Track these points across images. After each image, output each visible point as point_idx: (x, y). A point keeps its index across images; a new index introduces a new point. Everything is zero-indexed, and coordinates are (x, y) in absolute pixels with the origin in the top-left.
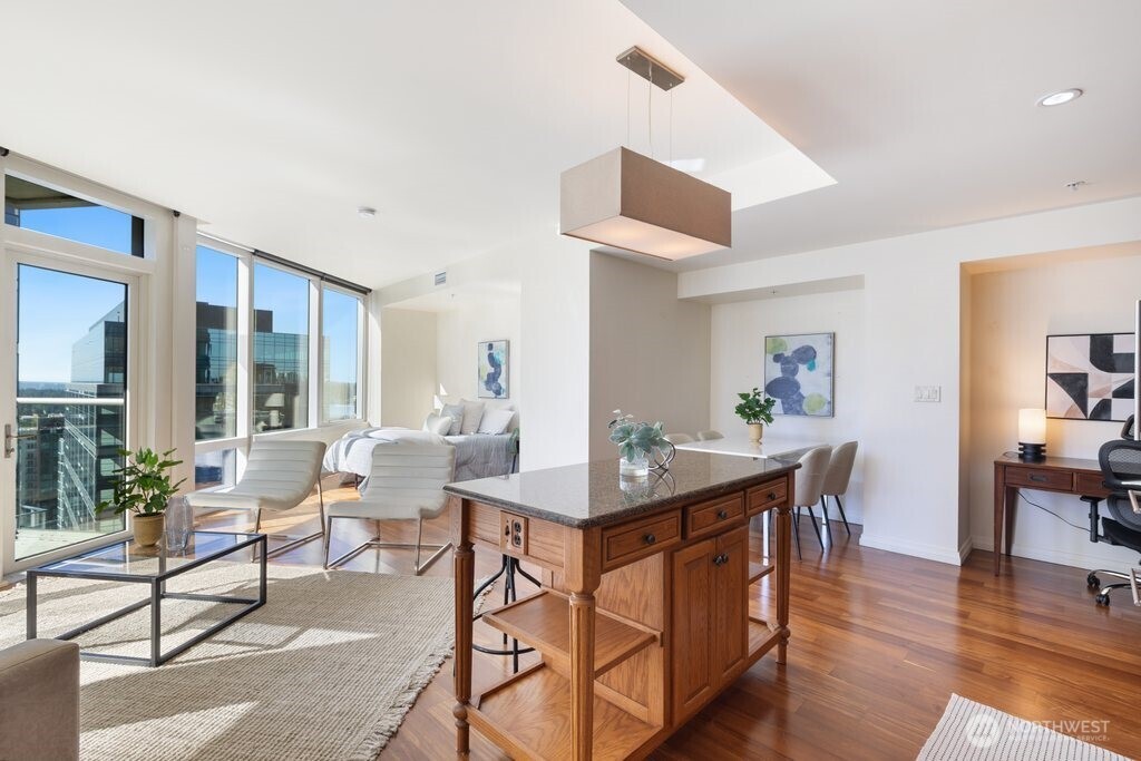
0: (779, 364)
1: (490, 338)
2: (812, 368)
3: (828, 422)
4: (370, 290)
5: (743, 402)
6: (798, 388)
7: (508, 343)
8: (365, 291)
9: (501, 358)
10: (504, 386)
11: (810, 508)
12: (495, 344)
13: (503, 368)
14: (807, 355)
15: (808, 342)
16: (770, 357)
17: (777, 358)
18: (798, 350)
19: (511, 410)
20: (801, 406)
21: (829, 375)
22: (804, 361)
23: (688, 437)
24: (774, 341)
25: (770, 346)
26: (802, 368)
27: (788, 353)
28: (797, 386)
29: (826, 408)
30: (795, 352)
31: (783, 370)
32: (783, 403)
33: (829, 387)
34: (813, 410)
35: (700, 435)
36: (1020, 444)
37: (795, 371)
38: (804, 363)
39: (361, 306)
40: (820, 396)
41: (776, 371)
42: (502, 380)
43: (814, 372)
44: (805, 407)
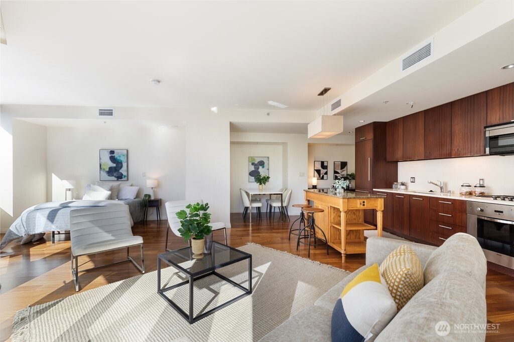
1: (112, 147)
2: (263, 167)
7: (127, 151)
9: (123, 159)
10: (125, 173)
12: (116, 151)
13: (125, 165)
14: (262, 163)
16: (250, 164)
17: (253, 164)
19: (132, 186)
21: (268, 169)
22: (261, 165)
24: (252, 158)
25: (250, 160)
26: (260, 167)
27: (256, 163)
28: (259, 173)
33: (268, 173)
37: (258, 168)
41: (252, 168)
42: (123, 171)
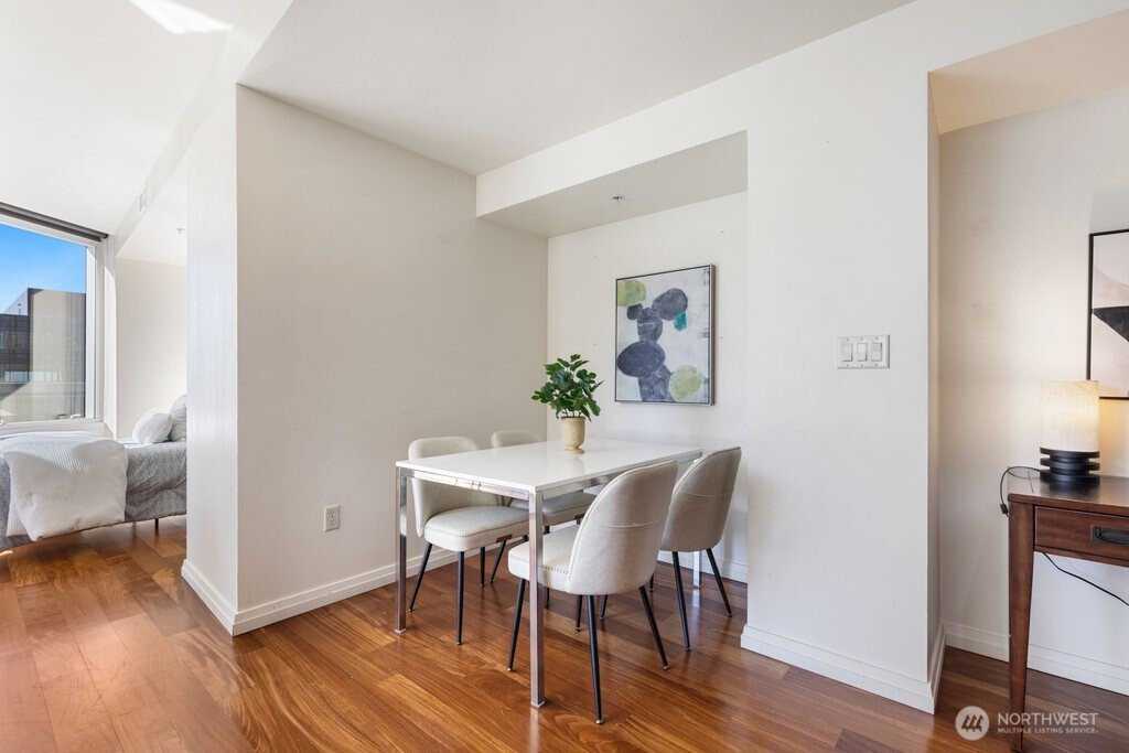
0: (634, 323)
2: (681, 324)
3: (707, 411)
4: (106, 236)
5: (548, 379)
6: (662, 358)
8: (98, 237)
11: (675, 555)
14: (673, 305)
15: (674, 283)
16: (623, 311)
17: (633, 312)
18: (662, 296)
20: (665, 387)
21: (705, 335)
22: (668, 314)
23: (466, 442)
24: (628, 286)
25: (622, 292)
26: (668, 326)
27: (647, 304)
28: (659, 355)
29: (703, 390)
30: (657, 301)
31: (642, 331)
32: (640, 383)
33: (704, 355)
34: (684, 394)
35: (494, 439)
36: (1044, 451)
37: (656, 334)
38: (669, 319)
39: (91, 259)
40: (694, 371)
41: (631, 334)
43: (684, 331)
44: (671, 389)
